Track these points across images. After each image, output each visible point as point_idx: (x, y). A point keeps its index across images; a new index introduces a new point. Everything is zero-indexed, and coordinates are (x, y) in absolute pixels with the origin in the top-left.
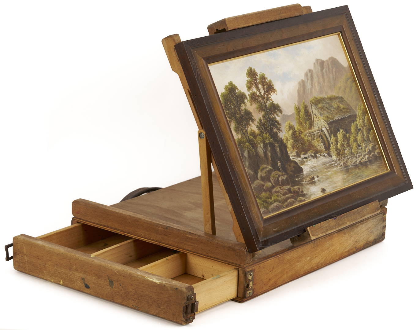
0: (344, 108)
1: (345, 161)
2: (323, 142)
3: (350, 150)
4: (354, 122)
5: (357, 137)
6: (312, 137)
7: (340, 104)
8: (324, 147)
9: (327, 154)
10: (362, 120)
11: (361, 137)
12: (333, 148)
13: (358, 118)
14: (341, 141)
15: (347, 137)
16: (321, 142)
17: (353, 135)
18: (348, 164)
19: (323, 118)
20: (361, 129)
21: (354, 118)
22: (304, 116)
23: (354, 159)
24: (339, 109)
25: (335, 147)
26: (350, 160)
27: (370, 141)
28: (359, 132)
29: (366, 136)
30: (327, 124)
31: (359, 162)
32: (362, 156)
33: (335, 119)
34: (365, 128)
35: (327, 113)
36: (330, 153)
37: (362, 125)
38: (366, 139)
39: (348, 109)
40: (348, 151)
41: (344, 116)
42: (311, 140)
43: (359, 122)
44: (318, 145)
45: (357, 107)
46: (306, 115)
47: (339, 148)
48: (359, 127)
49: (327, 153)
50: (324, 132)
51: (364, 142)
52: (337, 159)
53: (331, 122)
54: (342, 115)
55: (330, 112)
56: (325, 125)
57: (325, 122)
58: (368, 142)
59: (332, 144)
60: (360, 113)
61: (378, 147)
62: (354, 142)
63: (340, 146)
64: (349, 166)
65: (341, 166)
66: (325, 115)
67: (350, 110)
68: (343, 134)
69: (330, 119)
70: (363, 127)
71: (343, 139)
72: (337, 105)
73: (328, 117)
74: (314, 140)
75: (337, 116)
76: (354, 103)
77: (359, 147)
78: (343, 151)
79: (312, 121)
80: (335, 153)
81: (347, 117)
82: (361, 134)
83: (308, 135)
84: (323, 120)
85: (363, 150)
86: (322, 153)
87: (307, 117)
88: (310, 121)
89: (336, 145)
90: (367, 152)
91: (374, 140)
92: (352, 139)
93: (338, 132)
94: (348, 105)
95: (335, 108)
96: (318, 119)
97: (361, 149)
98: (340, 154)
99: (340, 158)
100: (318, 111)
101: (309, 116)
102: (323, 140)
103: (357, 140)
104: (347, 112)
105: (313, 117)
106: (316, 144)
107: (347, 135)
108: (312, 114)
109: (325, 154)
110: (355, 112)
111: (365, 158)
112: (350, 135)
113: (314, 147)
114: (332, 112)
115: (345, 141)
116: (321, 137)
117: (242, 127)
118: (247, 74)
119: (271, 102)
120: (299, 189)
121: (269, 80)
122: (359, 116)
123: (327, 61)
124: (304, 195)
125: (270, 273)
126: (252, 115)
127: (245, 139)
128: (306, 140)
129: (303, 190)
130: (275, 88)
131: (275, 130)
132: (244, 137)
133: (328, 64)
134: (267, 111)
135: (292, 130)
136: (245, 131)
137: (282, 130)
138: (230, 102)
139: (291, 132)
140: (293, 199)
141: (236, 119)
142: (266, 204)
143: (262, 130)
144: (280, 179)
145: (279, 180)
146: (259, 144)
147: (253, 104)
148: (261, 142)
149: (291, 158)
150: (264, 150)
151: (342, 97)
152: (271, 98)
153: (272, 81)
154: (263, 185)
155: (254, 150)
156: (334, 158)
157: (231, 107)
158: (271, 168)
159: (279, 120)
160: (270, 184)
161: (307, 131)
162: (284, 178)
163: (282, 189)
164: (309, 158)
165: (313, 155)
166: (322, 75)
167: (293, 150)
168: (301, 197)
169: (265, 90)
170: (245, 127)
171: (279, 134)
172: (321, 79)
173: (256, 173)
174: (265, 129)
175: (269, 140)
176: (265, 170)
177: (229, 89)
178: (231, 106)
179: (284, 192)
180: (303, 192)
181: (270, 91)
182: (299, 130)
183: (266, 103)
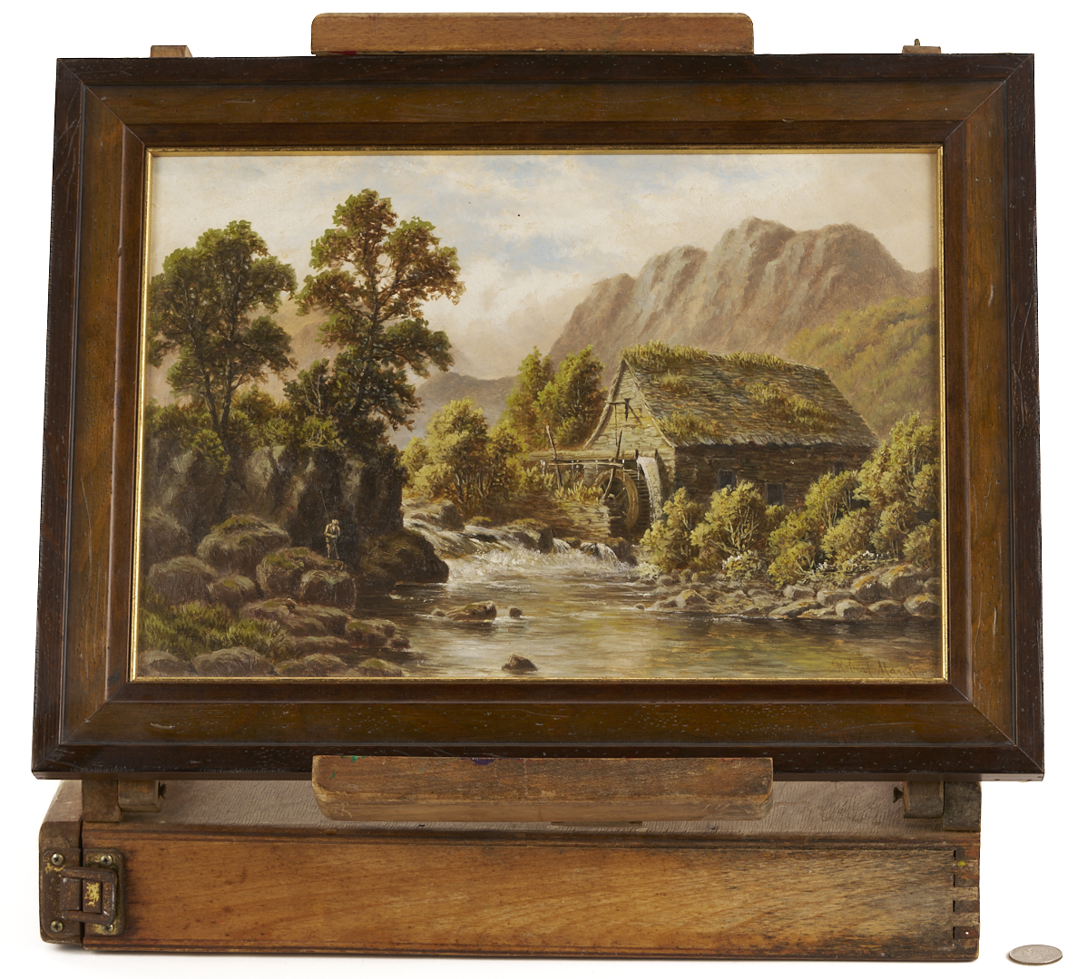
0: (806, 413)
1: (706, 593)
2: (614, 503)
3: (756, 561)
4: (841, 473)
5: (823, 527)
6: (563, 475)
7: (796, 396)
8: (611, 522)
9: (614, 549)
10: (899, 475)
11: (852, 531)
12: (659, 536)
13: (878, 461)
14: (719, 523)
15: (767, 516)
16: (602, 501)
17: (803, 515)
18: (716, 608)
19: (661, 425)
20: (869, 502)
21: (851, 457)
22: (563, 400)
23: (762, 597)
24: (775, 409)
25: (672, 533)
26: (738, 596)
27: (901, 556)
28: (852, 513)
29: (887, 533)
30: (676, 448)
31: (789, 614)
32: (815, 596)
33: (733, 440)
34: (897, 504)
35: (699, 412)
36: (630, 549)
37: (882, 492)
38: (879, 543)
39: (832, 421)
40: (745, 563)
41: (791, 441)
42: (550, 484)
43: (870, 476)
44: (582, 511)
45: (897, 423)
46: (576, 398)
47: (693, 544)
48: (859, 494)
49: (616, 545)
50: (642, 472)
51: (859, 553)
52: (664, 577)
53: (698, 446)
54: (782, 435)
55: (714, 409)
56: (660, 450)
57: (667, 441)
58: (886, 557)
59: (659, 522)
60: (899, 448)
61: (930, 586)
62: (794, 539)
63: (704, 536)
64: (716, 615)
65: (673, 604)
66: (683, 418)
67: (840, 427)
68: (747, 501)
69: (704, 434)
70: (888, 501)
71: (734, 517)
72: (773, 396)
73: (693, 426)
74: (571, 487)
75: (748, 434)
76: (886, 406)
77: (817, 563)
78: (709, 558)
79: (592, 422)
80: (664, 555)
81: (808, 447)
82: (859, 520)
83: (546, 465)
84: (657, 430)
85: (840, 578)
86: (586, 538)
87: (574, 404)
88: (585, 420)
89: (681, 528)
90: (858, 589)
91: (923, 560)
92: (795, 527)
93: (723, 486)
94: (843, 405)
95: (758, 403)
96: (631, 422)
97: (826, 572)
98: (691, 563)
99: (682, 579)
100: (652, 394)
101: (589, 402)
102: (618, 499)
103: (821, 538)
104: (818, 429)
105: (610, 410)
106: (574, 504)
107: (771, 510)
108: (609, 399)
109: (601, 546)
110: (871, 437)
111: (830, 609)
112: (788, 514)
113: (554, 510)
114: (725, 414)
115: (745, 528)
116: (616, 486)
117: (216, 373)
118: (341, 211)
119: (414, 320)
120: (389, 631)
121: (446, 248)
122: (886, 458)
123: (813, 236)
124: (403, 658)
126: (286, 344)
127: (208, 415)
128: (522, 481)
129: (410, 639)
130: (459, 279)
131: (375, 415)
132: (207, 407)
133: (810, 246)
134: (374, 347)
135: (465, 433)
136: (222, 391)
137: (412, 422)
138: (202, 286)
139: (454, 439)
140: (340, 656)
141: (199, 344)
142: (189, 641)
143: (307, 401)
144: (306, 579)
145: (299, 578)
146: (268, 443)
147: (312, 313)
148: (280, 440)
149: (407, 522)
150: (282, 469)
151: (820, 374)
152: (421, 308)
153: (458, 255)
154: (209, 578)
155: (228, 458)
156: (647, 567)
157: (197, 302)
158: (282, 532)
159: (417, 387)
160: (246, 583)
161: (549, 452)
162: (332, 581)
163: (297, 613)
164: (504, 543)
165: (534, 535)
166: (750, 279)
167: (432, 500)
168: (382, 661)
169: (405, 277)
170: (231, 378)
171: (389, 432)
172: (736, 293)
173: (198, 530)
174: (328, 401)
175: (325, 442)
176: (248, 534)
177: (221, 243)
178: (197, 298)
179: (302, 623)
180: (406, 646)
181: (425, 284)
182: (505, 441)
183: (382, 321)
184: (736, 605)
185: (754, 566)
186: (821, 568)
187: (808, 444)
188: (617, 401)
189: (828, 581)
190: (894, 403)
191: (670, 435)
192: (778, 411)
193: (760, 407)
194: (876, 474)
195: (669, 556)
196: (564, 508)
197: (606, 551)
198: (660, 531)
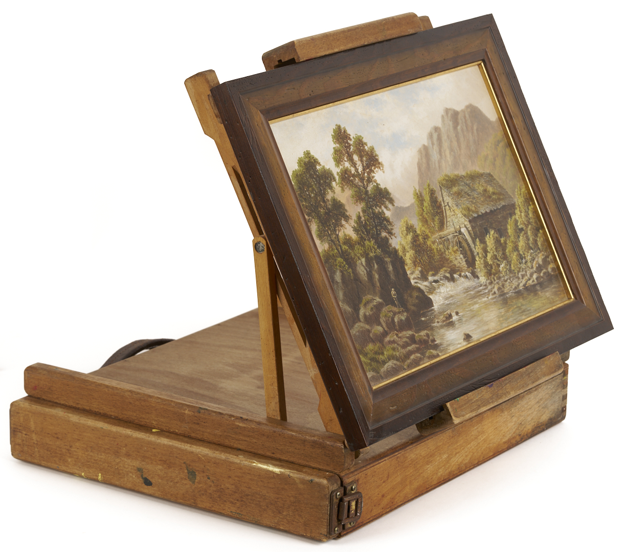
0: (494, 193)
1: (501, 284)
2: (463, 252)
3: (507, 265)
4: (512, 217)
5: (517, 243)
6: (445, 244)
7: (488, 187)
8: (466, 261)
10: (525, 213)
11: (524, 243)
12: (480, 263)
13: (518, 209)
14: (492, 251)
15: (502, 244)
16: (459, 252)
17: (511, 240)
18: (505, 290)
19: (461, 212)
20: (523, 228)
21: (511, 209)
22: (431, 209)
23: (514, 280)
25: (482, 260)
26: (509, 282)
27: (539, 249)
28: (521, 235)
29: (532, 240)
30: (469, 221)
31: (523, 286)
32: (527, 275)
33: (481, 212)
34: (530, 227)
35: (468, 202)
36: (475, 271)
37: (524, 223)
38: (532, 245)
39: (501, 195)
40: (505, 267)
41: (495, 207)
42: (443, 250)
44: (456, 259)
45: (516, 190)
46: (434, 207)
47: (490, 263)
48: (519, 225)
49: (471, 271)
50: (465, 235)
51: (529, 251)
52: (488, 281)
53: (474, 218)
54: (492, 206)
55: (471, 200)
56: (465, 224)
57: (465, 218)
58: (536, 251)
59: (477, 256)
60: (521, 201)
62: (513, 251)
63: (491, 259)
64: (507, 293)
65: (495, 293)
66: (465, 206)
67: (504, 197)
68: (495, 239)
69: (473, 212)
70: (527, 226)
71: (495, 247)
72: (483, 188)
73: (469, 209)
74: (449, 249)
75: (483, 208)
76: (510, 183)
77: (522, 260)
78: (495, 268)
79: (443, 217)
80: (484, 271)
81: (500, 209)
82: (524, 237)
83: (439, 241)
84: (461, 214)
85: (529, 264)
86: (462, 271)
87: (434, 210)
88: (441, 217)
89: (484, 257)
90: (535, 268)
92: (511, 246)
93: (487, 234)
94: (501, 187)
95: (480, 193)
96: (453, 213)
98: (492, 272)
99: (493, 280)
100: (453, 198)
101: (438, 208)
102: (463, 250)
103: (518, 248)
104: (499, 199)
105: (445, 209)
106: (452, 257)
107: (502, 240)
108: (443, 204)
109: (467, 273)
110: (513, 199)
111: (532, 279)
112: (507, 241)
113: (449, 261)
114: (474, 201)
115: (499, 251)
116: (460, 244)
117: (330, 229)
118: (334, 137)
119: (375, 184)
120: (428, 335)
121: (370, 147)
122: (519, 205)
123: (462, 110)
124: (436, 347)
125: (384, 484)
126: (344, 208)
127: (336, 251)
128: (435, 251)
129: (435, 337)
130: (380, 161)
131: (384, 234)
132: (334, 247)
133: (465, 117)
134: (370, 201)
135: (411, 233)
136: (335, 238)
138: (308, 187)
139: (410, 237)
140: (420, 353)
141: (319, 217)
142: (376, 364)
143: (362, 234)
144: (396, 320)
145: (394, 321)
146: (359, 259)
147: (345, 190)
148: (362, 256)
149: (413, 282)
150: (368, 270)
151: (489, 174)
152: (375, 178)
153: (375, 149)
154: (369, 331)
155: (351, 270)
156: (483, 279)
157: (310, 196)
158: (380, 300)
159: (389, 216)
161: (437, 235)
162: (403, 318)
163: (400, 338)
164: (441, 282)
165: (448, 275)
166: (456, 136)
167: (415, 269)
168: (431, 351)
169: (365, 165)
170: (335, 230)
171: (390, 241)
172: (455, 144)
173: (356, 309)
174: (368, 232)
175: (375, 252)
176: (371, 305)
177: (305, 163)
178: (309, 193)
179: (403, 342)
180: (435, 341)
181: (372, 166)
182: (424, 234)
183: (367, 188)
184: (510, 287)
185: (508, 267)
186: (524, 262)
187: (499, 207)
188: (445, 205)
189: (527, 267)
190: (512, 182)
191: (465, 216)
192: (487, 195)
193: (482, 194)
194: (520, 215)
195: (486, 271)
196: (451, 260)
197: (469, 275)
198: (479, 261)
